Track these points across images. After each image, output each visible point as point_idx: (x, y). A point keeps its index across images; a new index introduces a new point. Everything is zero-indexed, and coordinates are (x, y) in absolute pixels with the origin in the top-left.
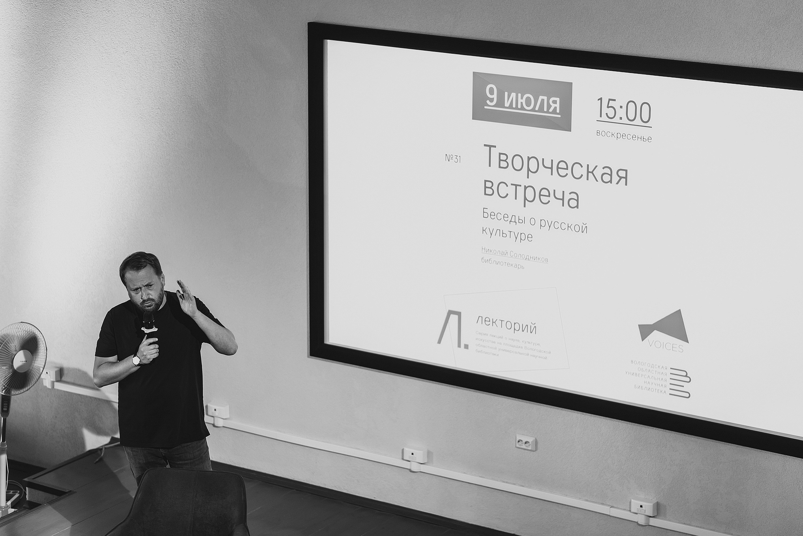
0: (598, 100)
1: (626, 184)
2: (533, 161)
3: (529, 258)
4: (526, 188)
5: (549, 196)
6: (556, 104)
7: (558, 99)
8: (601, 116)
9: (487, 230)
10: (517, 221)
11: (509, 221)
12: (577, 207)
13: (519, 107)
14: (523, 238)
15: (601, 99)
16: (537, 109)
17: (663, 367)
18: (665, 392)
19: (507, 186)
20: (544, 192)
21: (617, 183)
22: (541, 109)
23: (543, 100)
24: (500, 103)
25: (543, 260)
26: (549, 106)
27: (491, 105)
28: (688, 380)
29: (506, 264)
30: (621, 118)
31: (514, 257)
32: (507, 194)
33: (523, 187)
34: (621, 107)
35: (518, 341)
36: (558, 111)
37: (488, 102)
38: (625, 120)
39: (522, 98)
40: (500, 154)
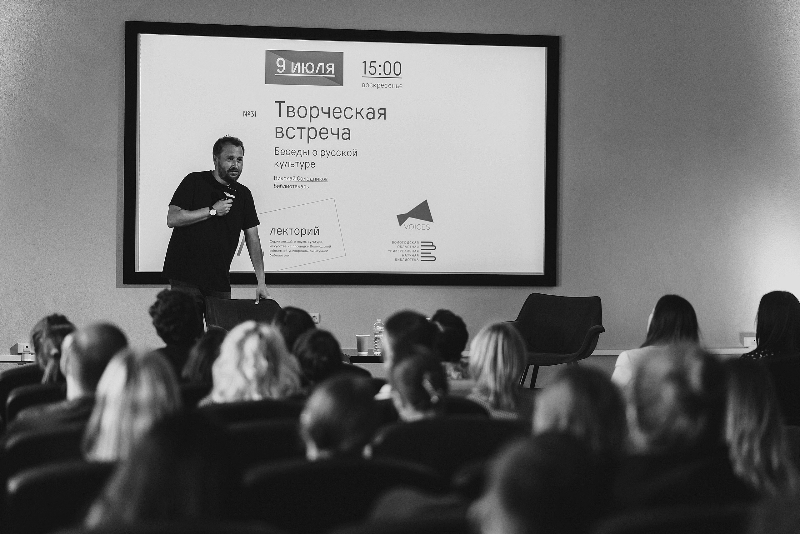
0: (363, 62)
1: (385, 119)
2: (314, 110)
3: (313, 180)
4: (309, 129)
5: (327, 133)
6: (331, 67)
7: (333, 65)
8: (365, 74)
9: (279, 164)
10: (302, 154)
11: (296, 155)
12: (349, 138)
13: (303, 72)
14: (307, 166)
15: (365, 62)
16: (317, 72)
17: (415, 242)
18: (418, 259)
19: (294, 129)
20: (324, 131)
21: (379, 119)
22: (320, 72)
23: (321, 66)
24: (288, 70)
25: (323, 179)
26: (326, 70)
27: (280, 73)
28: (434, 248)
29: (294, 186)
30: (380, 74)
31: (300, 180)
32: (294, 136)
33: (307, 129)
34: (380, 66)
35: (305, 242)
36: (333, 73)
37: (278, 70)
38: (383, 75)
39: (305, 66)
40: (288, 107)
